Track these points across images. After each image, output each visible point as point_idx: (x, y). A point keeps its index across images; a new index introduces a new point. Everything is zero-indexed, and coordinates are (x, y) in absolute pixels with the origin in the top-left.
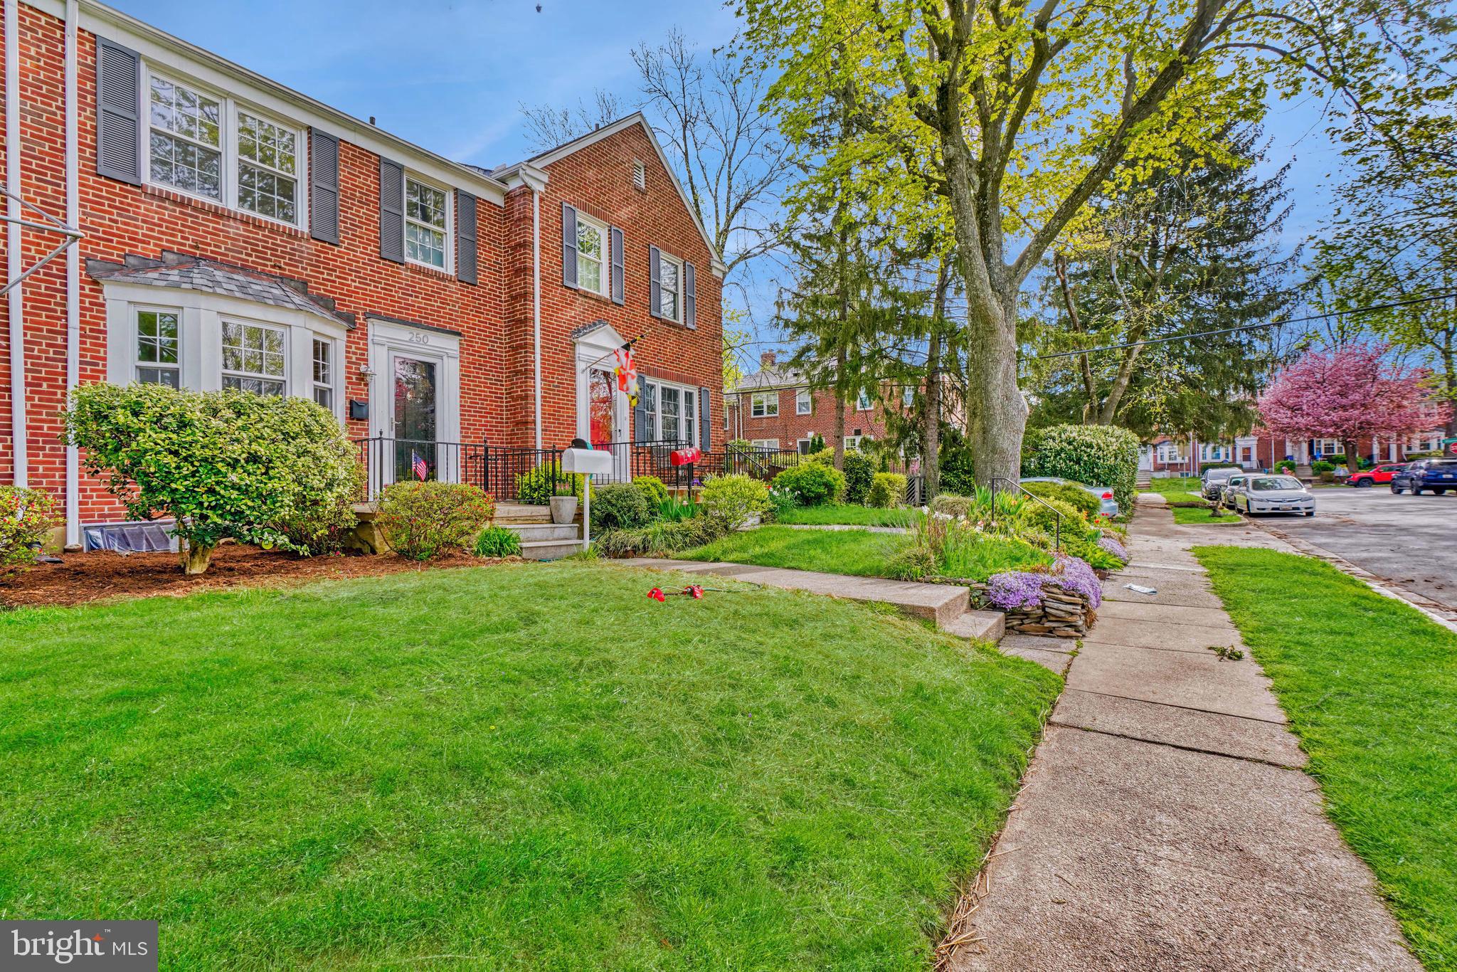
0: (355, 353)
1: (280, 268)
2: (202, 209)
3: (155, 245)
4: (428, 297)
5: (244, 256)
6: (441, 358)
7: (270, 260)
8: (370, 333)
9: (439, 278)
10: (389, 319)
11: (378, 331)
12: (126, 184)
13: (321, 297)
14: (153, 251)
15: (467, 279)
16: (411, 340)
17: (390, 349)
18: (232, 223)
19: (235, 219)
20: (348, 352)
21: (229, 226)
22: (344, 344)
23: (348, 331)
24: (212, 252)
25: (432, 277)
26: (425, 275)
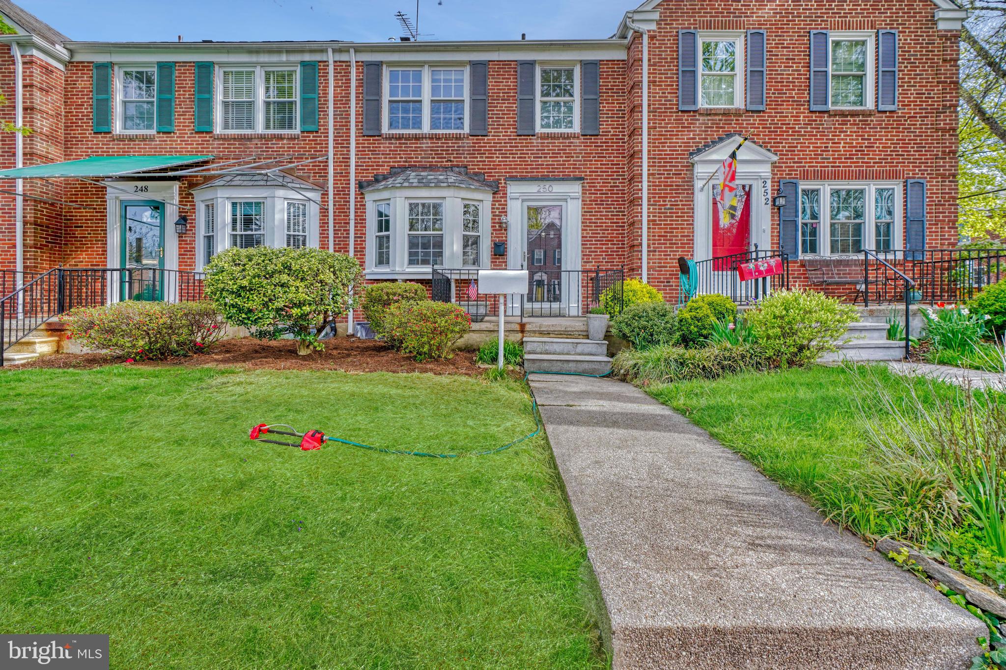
0: (498, 208)
1: (451, 161)
2: (408, 138)
3: (388, 166)
4: (555, 155)
5: (431, 160)
6: (566, 200)
7: (445, 158)
8: (509, 192)
9: (564, 138)
10: (523, 179)
11: (514, 189)
12: (375, 136)
13: (476, 174)
14: (386, 169)
15: (590, 133)
16: (539, 192)
17: (523, 201)
18: (424, 141)
19: (426, 138)
20: (493, 208)
21: (423, 143)
22: (490, 203)
23: (493, 194)
24: (414, 162)
25: (558, 138)
26: (552, 138)
